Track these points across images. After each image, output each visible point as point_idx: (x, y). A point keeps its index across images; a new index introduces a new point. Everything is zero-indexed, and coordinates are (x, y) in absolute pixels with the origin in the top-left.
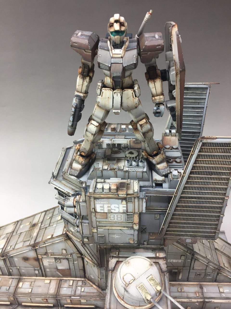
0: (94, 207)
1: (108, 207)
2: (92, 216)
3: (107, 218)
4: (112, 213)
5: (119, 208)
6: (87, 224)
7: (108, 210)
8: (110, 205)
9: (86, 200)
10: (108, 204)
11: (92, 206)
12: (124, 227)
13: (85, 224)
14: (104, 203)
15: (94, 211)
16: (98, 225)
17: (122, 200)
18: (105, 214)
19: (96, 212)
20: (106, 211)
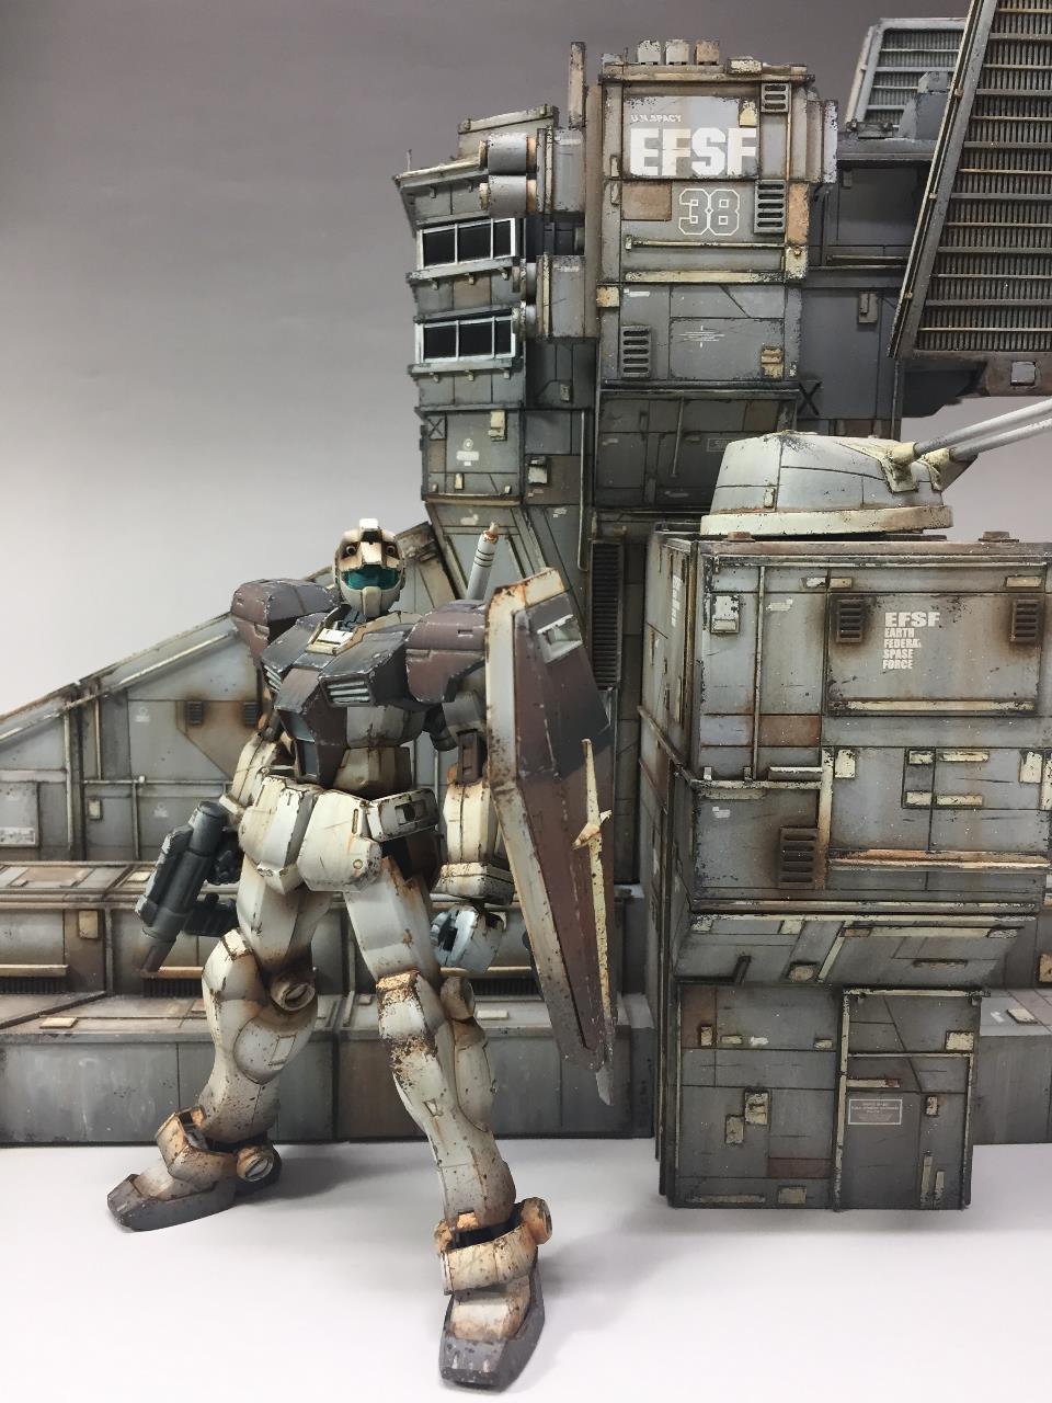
0: (618, 151)
1: (683, 143)
2: (607, 206)
3: (668, 218)
4: (695, 180)
6: (576, 269)
7: (682, 163)
8: (686, 134)
9: (584, 116)
10: (682, 125)
11: (611, 146)
12: (743, 271)
13: (567, 269)
14: (665, 118)
15: (615, 173)
16: (626, 263)
17: (743, 99)
18: (662, 189)
19: (626, 178)
20: (670, 171)
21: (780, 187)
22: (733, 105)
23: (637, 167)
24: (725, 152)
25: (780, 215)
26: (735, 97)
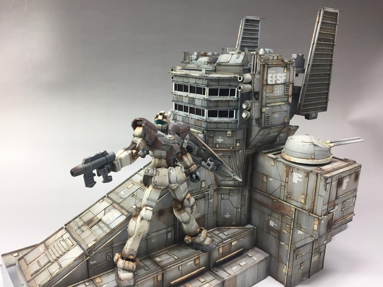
1: (276, 77)
2: (264, 90)
3: (273, 92)
4: (277, 84)
5: (281, 77)
6: (258, 104)
7: (276, 81)
8: (276, 75)
9: (260, 71)
10: (276, 73)
11: (265, 78)
12: (282, 102)
13: (256, 104)
14: (274, 72)
15: (266, 84)
16: (266, 102)
17: (284, 67)
18: (272, 86)
19: (267, 84)
20: (274, 83)
21: (289, 85)
22: (283, 68)
23: (269, 83)
24: (282, 78)
25: (288, 90)
26: (283, 67)
